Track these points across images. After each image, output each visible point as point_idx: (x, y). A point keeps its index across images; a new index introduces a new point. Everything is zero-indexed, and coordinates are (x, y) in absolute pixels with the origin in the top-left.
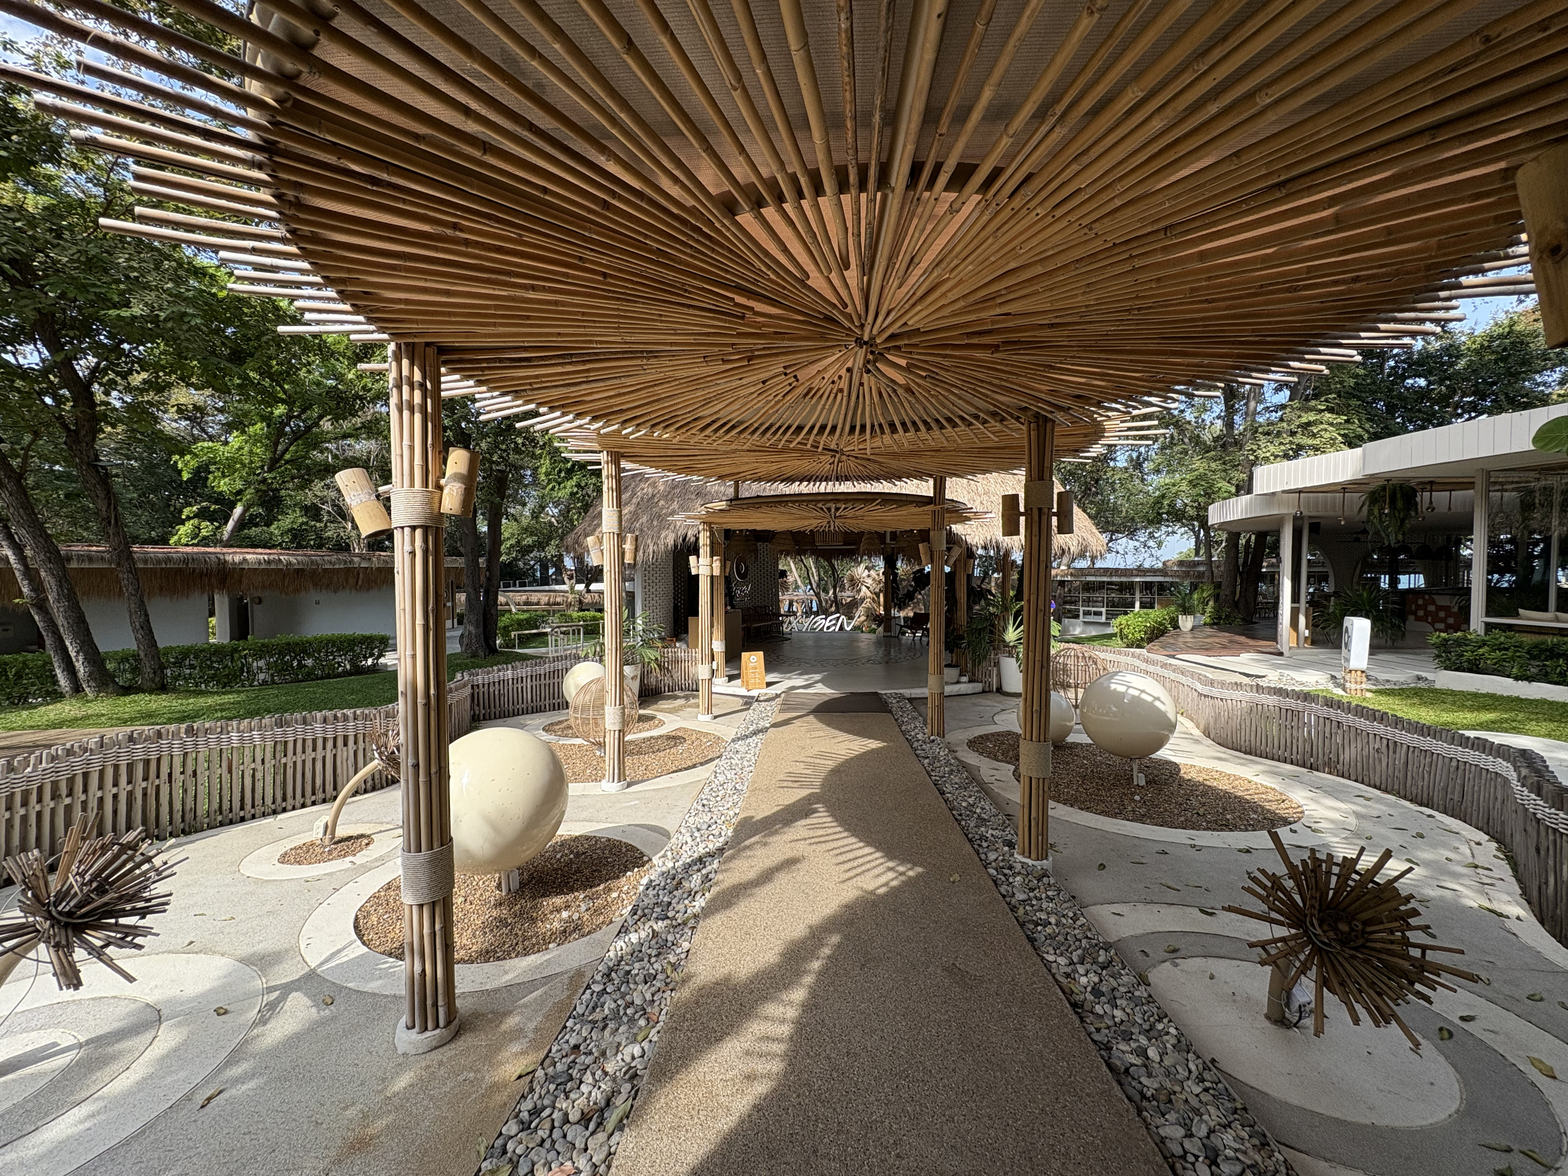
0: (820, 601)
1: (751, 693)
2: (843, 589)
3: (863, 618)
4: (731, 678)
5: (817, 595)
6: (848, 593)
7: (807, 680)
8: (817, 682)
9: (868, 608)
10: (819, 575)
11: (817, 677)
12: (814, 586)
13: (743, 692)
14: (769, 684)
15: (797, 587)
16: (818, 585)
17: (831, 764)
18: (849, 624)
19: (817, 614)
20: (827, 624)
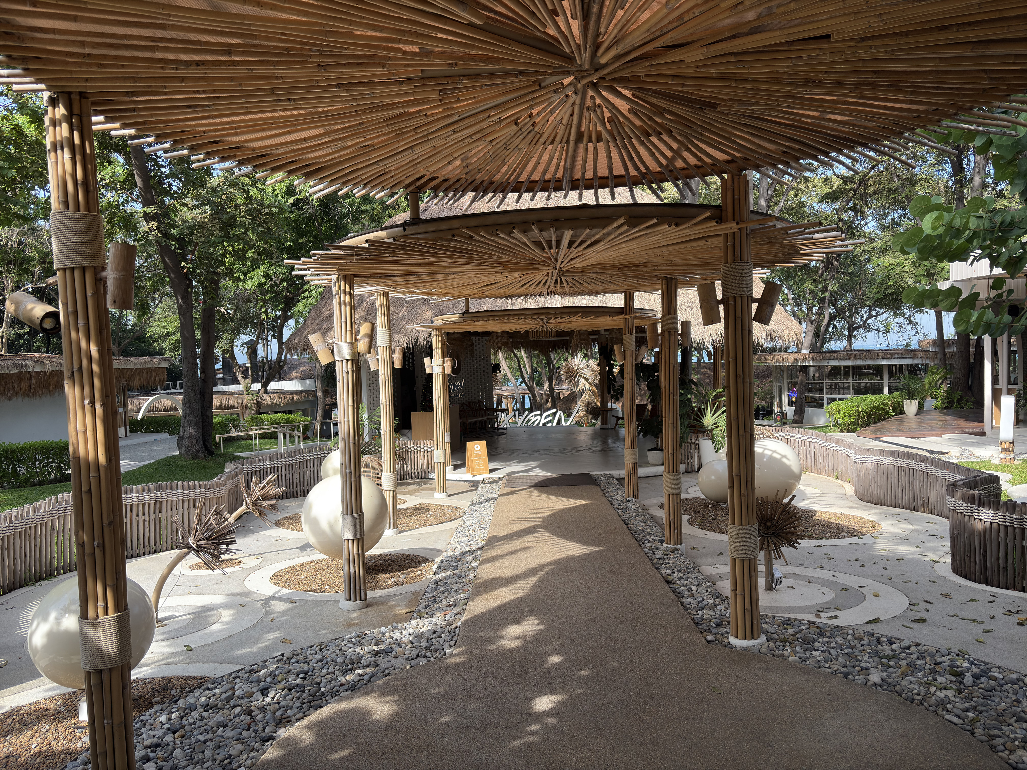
0: (534, 395)
1: (476, 478)
2: (560, 382)
3: (582, 413)
4: (456, 467)
5: (530, 389)
6: (566, 386)
7: (526, 466)
8: (535, 467)
9: (587, 402)
10: (532, 366)
11: (535, 464)
12: (527, 378)
13: (469, 477)
14: (491, 471)
15: (506, 380)
16: (532, 378)
17: (548, 512)
18: (566, 421)
19: (531, 410)
20: (543, 421)
